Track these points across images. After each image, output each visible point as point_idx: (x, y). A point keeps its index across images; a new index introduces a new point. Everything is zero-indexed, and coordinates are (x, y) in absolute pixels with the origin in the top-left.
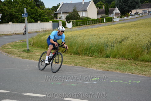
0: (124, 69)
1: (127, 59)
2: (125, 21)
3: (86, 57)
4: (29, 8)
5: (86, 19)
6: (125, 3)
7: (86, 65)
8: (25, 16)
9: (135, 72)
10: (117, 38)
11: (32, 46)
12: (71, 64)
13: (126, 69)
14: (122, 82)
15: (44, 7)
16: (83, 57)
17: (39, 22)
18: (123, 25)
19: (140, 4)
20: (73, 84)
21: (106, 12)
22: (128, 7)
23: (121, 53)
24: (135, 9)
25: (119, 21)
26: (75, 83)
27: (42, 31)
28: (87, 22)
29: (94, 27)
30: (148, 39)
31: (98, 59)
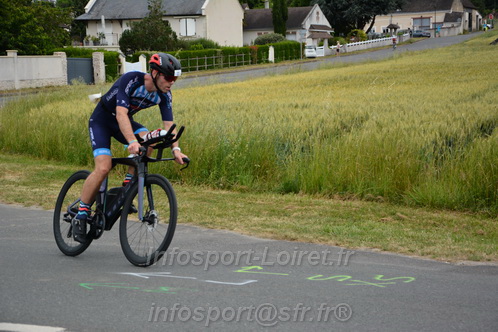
0: (353, 234)
1: (362, 196)
3: (207, 191)
5: (200, 45)
7: (208, 219)
9: (393, 244)
10: (322, 121)
13: (362, 234)
14: (347, 281)
16: (196, 188)
17: (12, 54)
18: (343, 72)
20: (164, 289)
21: (274, 21)
22: (361, 3)
23: (338, 175)
24: (385, 14)
25: (327, 56)
26: (172, 286)
27: (23, 89)
28: (205, 57)
29: (229, 77)
30: (439, 124)
31: (254, 196)
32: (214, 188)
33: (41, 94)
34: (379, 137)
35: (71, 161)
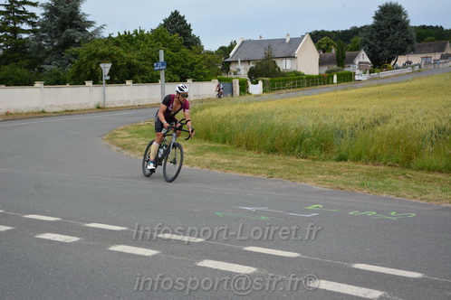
0: (379, 186)
1: (385, 163)
2: (380, 81)
3: (293, 159)
4: (169, 52)
5: (294, 74)
6: (382, 40)
7: (293, 176)
8: (160, 67)
9: (403, 193)
10: (362, 119)
12: (259, 173)
13: (384, 186)
14: (374, 215)
15: (202, 48)
16: (286, 158)
17: (189, 81)
18: (377, 89)
19: (416, 44)
21: (337, 60)
22: (389, 49)
23: (371, 151)
24: (404, 55)
25: (369, 80)
26: (268, 216)
27: (195, 101)
28: (299, 81)
29: (310, 92)
30: (434, 120)
31: (321, 163)
32: (297, 158)
33: (204, 103)
34: (396, 128)
35: (217, 141)
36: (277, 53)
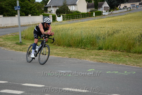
0: (118, 60)
1: (119, 51)
2: (114, 15)
3: (79, 49)
5: (76, 12)
7: (80, 57)
9: (129, 63)
10: (108, 31)
11: (24, 39)
12: (65, 56)
13: (120, 60)
14: (117, 73)
16: (76, 49)
17: (30, 15)
18: (113, 18)
21: (95, 6)
22: (117, 1)
23: (113, 45)
24: (124, 3)
25: (108, 14)
27: (32, 24)
28: (77, 15)
29: (84, 20)
30: (140, 31)
31: (91, 51)
32: (81, 49)
34: (123, 35)
36: (68, 3)
